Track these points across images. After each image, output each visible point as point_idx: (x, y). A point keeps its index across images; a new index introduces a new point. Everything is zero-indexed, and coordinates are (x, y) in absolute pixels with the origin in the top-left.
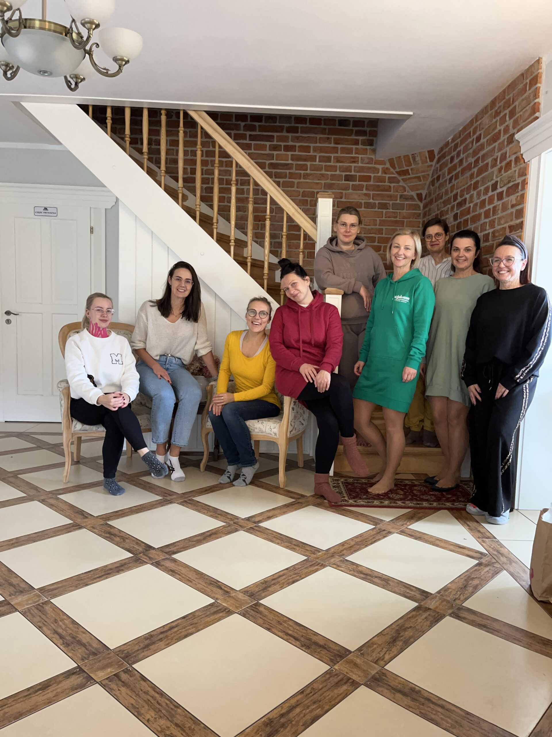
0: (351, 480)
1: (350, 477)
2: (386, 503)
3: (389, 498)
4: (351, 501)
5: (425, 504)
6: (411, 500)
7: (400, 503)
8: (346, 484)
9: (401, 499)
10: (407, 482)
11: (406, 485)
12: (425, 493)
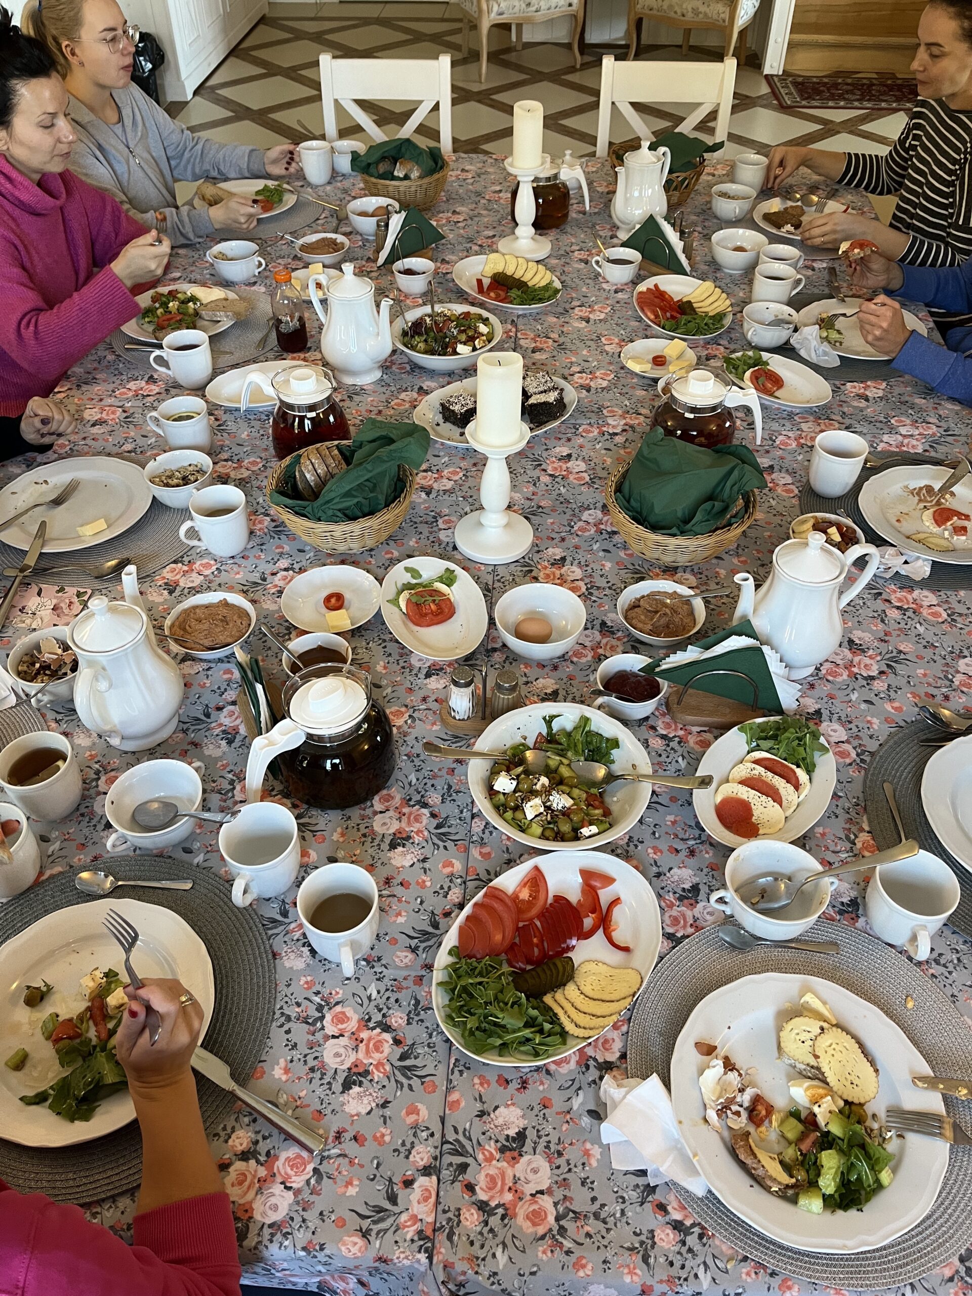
0: (800, 79)
1: (800, 76)
2: (842, 103)
3: (845, 99)
4: (804, 103)
5: (883, 105)
6: (869, 100)
7: (856, 104)
8: (796, 84)
9: (858, 100)
10: (865, 81)
11: (863, 85)
12: (885, 93)
